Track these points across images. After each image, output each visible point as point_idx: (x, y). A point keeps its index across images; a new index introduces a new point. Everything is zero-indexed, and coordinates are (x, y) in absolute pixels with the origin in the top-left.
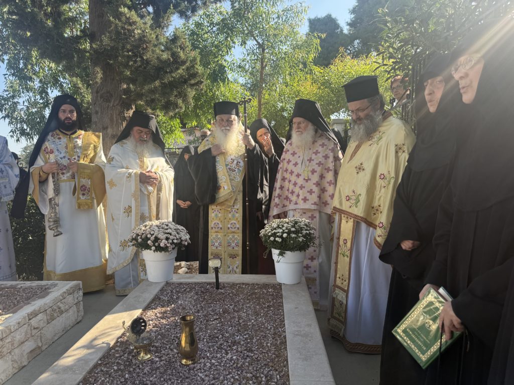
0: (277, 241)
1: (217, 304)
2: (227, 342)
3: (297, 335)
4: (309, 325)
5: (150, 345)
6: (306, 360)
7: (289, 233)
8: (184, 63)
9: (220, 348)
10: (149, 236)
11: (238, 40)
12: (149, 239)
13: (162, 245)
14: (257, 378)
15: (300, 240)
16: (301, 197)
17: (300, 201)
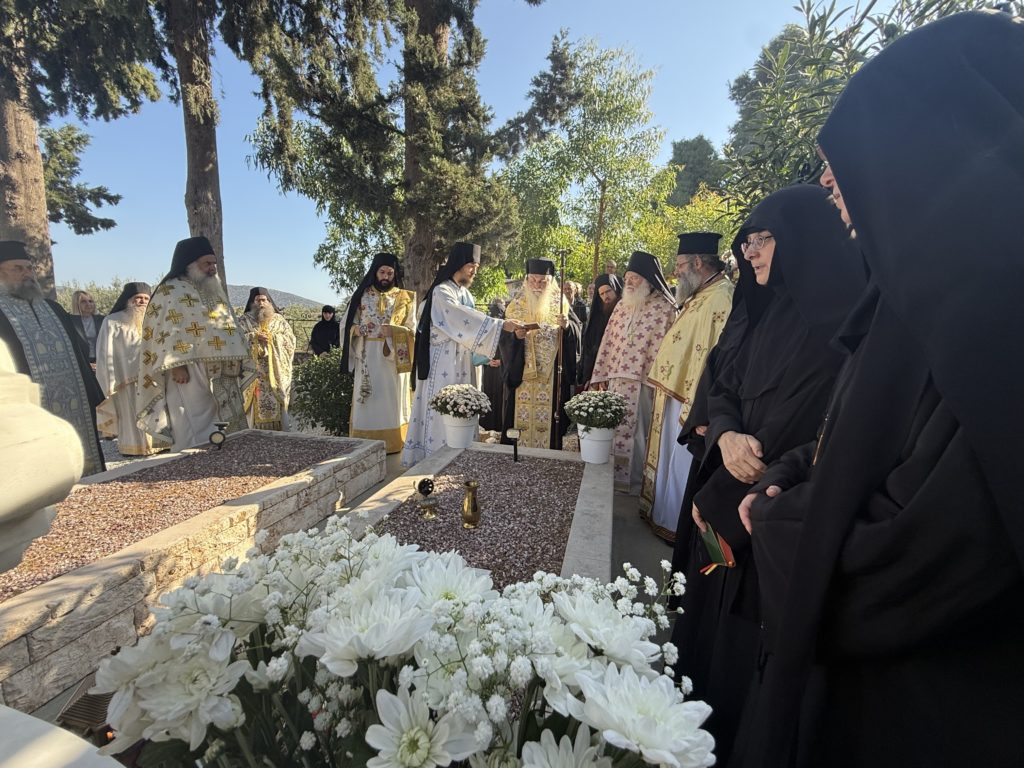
0: (581, 416)
1: (511, 476)
2: (513, 513)
3: (586, 514)
4: (602, 506)
5: (436, 505)
6: (587, 538)
7: (596, 407)
8: (497, 213)
9: (504, 517)
10: (448, 400)
11: (574, 177)
12: (448, 403)
13: (461, 410)
14: (533, 549)
15: (608, 416)
16: (621, 364)
17: (620, 370)
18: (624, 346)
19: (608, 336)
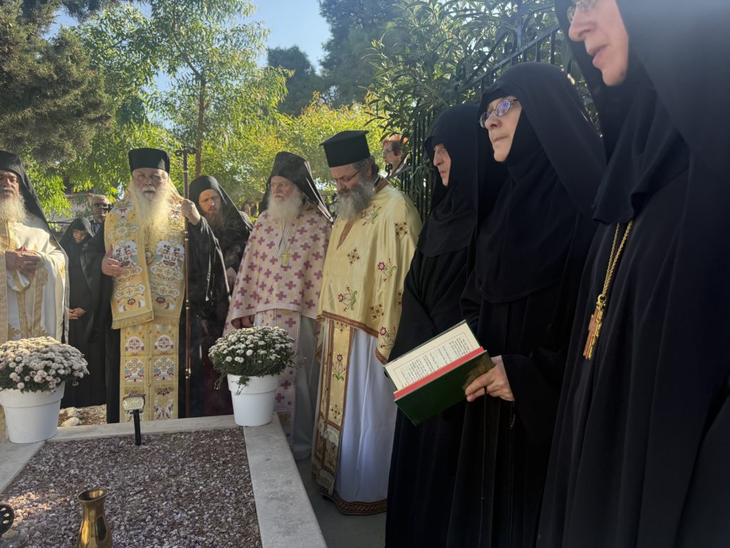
0: (237, 363)
1: (138, 468)
2: (161, 525)
3: (272, 499)
4: (289, 482)
7: (256, 348)
9: (149, 536)
10: (11, 365)
11: (163, 66)
12: (13, 370)
13: (37, 379)
15: (273, 358)
16: (275, 292)
17: (274, 299)
18: (275, 269)
19: (250, 258)
